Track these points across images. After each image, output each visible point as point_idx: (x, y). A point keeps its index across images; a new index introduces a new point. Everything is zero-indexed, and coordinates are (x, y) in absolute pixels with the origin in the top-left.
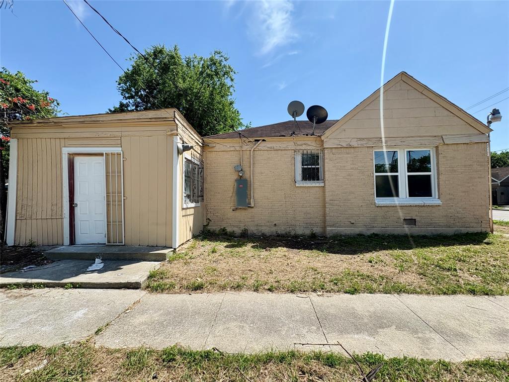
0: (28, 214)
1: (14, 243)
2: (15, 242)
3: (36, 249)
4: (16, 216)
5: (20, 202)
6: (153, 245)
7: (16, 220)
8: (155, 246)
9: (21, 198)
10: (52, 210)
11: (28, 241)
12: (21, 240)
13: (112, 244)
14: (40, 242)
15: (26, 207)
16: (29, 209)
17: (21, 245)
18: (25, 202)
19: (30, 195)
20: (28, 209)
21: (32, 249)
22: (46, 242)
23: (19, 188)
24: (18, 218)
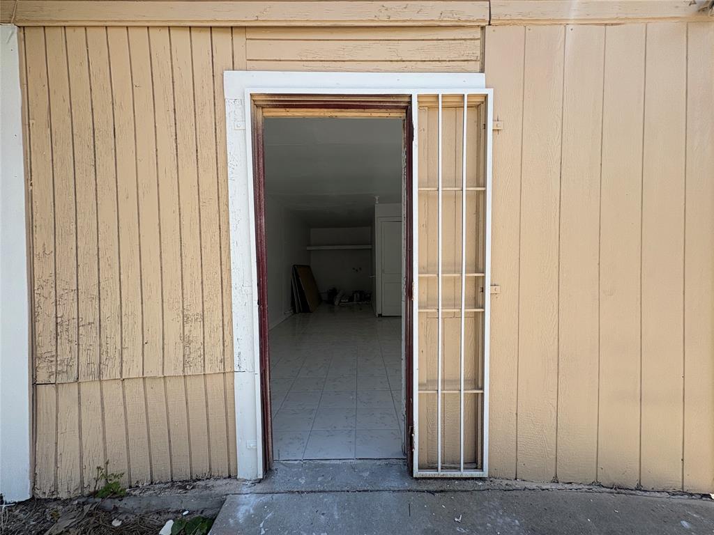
0: (83, 359)
1: (33, 488)
2: (34, 482)
3: (128, 503)
4: (34, 369)
5: (46, 308)
6: (617, 482)
7: (34, 384)
8: (634, 486)
9: (49, 290)
10: (186, 341)
11: (91, 474)
12: (61, 474)
13: (440, 473)
14: (140, 472)
15: (73, 332)
16: (89, 338)
17: (63, 495)
18: (68, 310)
19: (88, 282)
20: (83, 340)
21: (109, 504)
22: (162, 470)
23: (38, 250)
24: (42, 376)
